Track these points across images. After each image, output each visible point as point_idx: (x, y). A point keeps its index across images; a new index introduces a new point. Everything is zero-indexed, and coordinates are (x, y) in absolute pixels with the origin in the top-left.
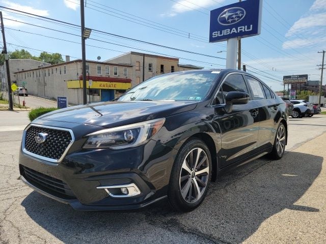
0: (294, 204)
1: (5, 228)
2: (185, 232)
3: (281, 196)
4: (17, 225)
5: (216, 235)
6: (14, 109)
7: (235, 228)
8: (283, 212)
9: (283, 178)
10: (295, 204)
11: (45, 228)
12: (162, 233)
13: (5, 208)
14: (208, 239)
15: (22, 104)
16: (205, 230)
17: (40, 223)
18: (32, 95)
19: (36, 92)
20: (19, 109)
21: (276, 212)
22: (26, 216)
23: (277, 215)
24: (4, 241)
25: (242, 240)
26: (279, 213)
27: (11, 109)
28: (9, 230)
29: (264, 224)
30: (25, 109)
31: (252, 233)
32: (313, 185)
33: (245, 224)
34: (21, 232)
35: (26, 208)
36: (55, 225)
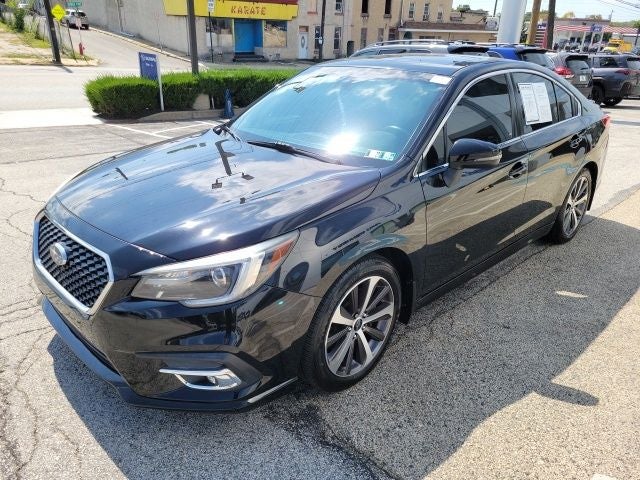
0: (553, 381)
1: (14, 410)
2: (325, 444)
3: (534, 355)
4: (35, 404)
5: (380, 456)
6: (63, 61)
7: (421, 438)
8: (525, 400)
9: (553, 303)
10: (556, 381)
11: (82, 416)
12: (282, 443)
13: (20, 358)
14: (363, 465)
15: (77, 49)
16: (362, 442)
17: (75, 402)
18: (97, 26)
19: (104, 20)
20: (72, 62)
21: (512, 400)
22: (53, 380)
23: (510, 408)
24: (10, 443)
25: (426, 471)
26: (518, 404)
27: (57, 62)
28: (20, 416)
29: (478, 432)
30: (84, 63)
31: (449, 454)
32: (610, 327)
33: (443, 429)
34: (39, 422)
35: (56, 360)
36: (99, 408)
